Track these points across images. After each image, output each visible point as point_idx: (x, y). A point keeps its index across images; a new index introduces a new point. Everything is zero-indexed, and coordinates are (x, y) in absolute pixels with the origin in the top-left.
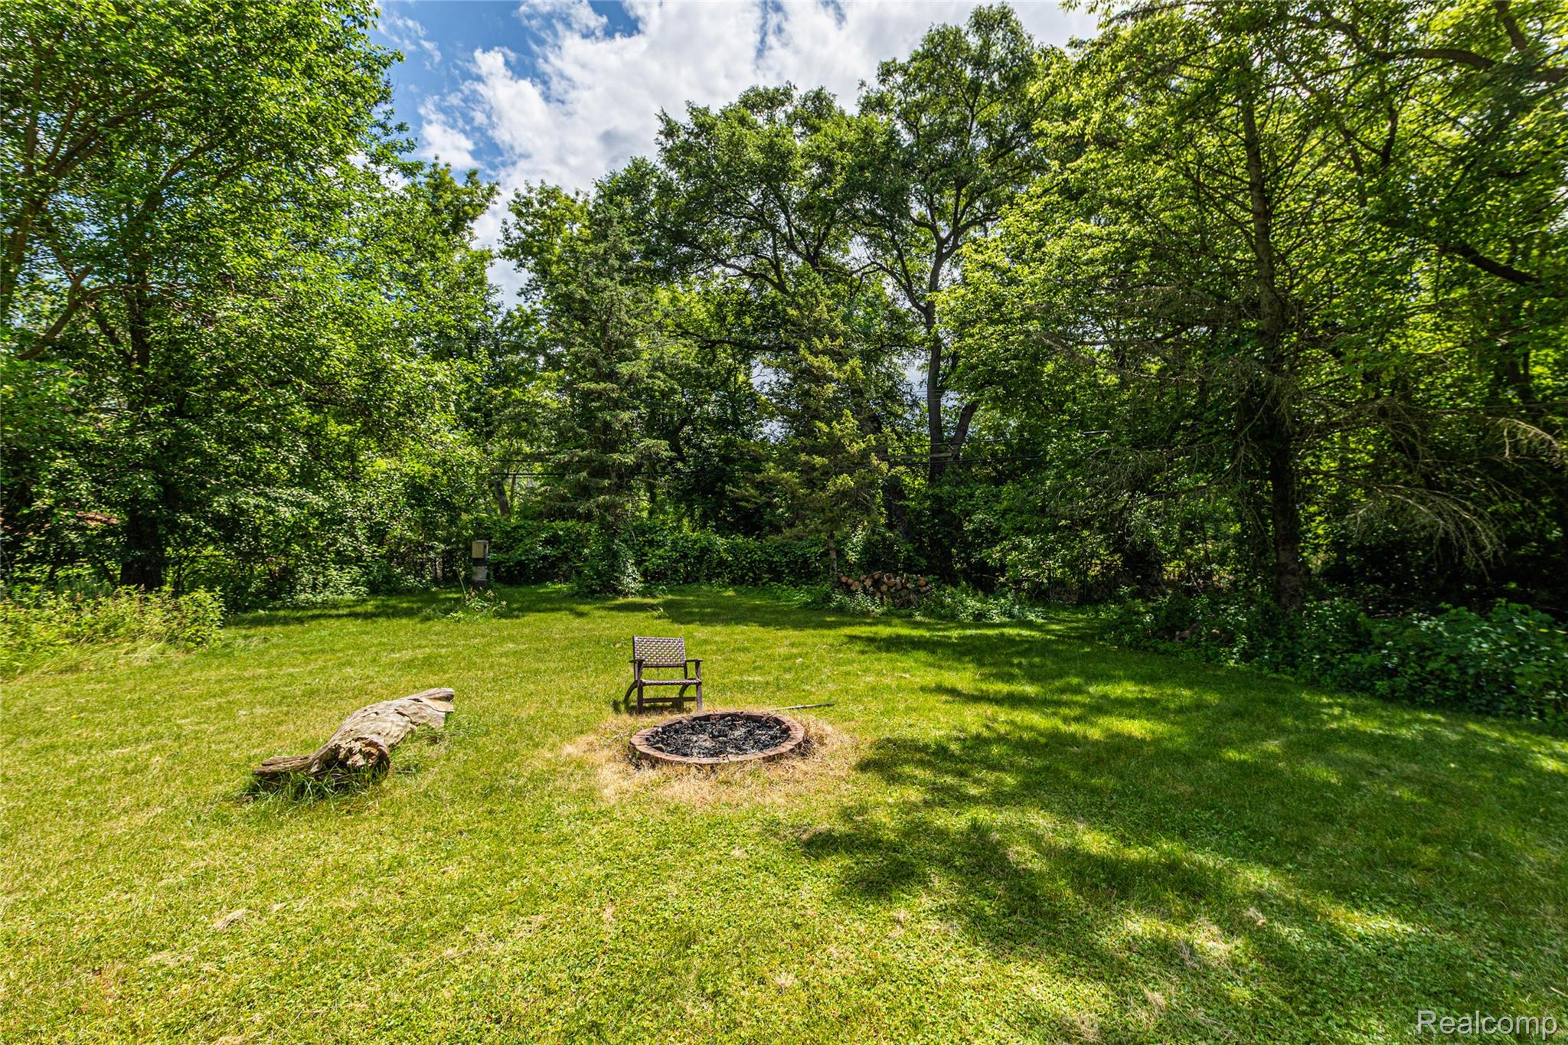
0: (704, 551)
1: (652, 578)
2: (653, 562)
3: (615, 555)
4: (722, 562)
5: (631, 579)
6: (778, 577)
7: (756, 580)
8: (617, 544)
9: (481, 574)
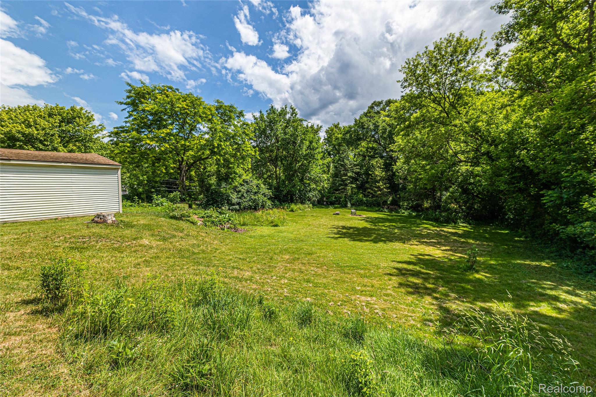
0: (361, 200)
1: (352, 205)
2: (352, 202)
3: (346, 201)
4: (365, 203)
5: (349, 205)
6: (374, 206)
7: (370, 206)
8: (347, 199)
9: (325, 203)
